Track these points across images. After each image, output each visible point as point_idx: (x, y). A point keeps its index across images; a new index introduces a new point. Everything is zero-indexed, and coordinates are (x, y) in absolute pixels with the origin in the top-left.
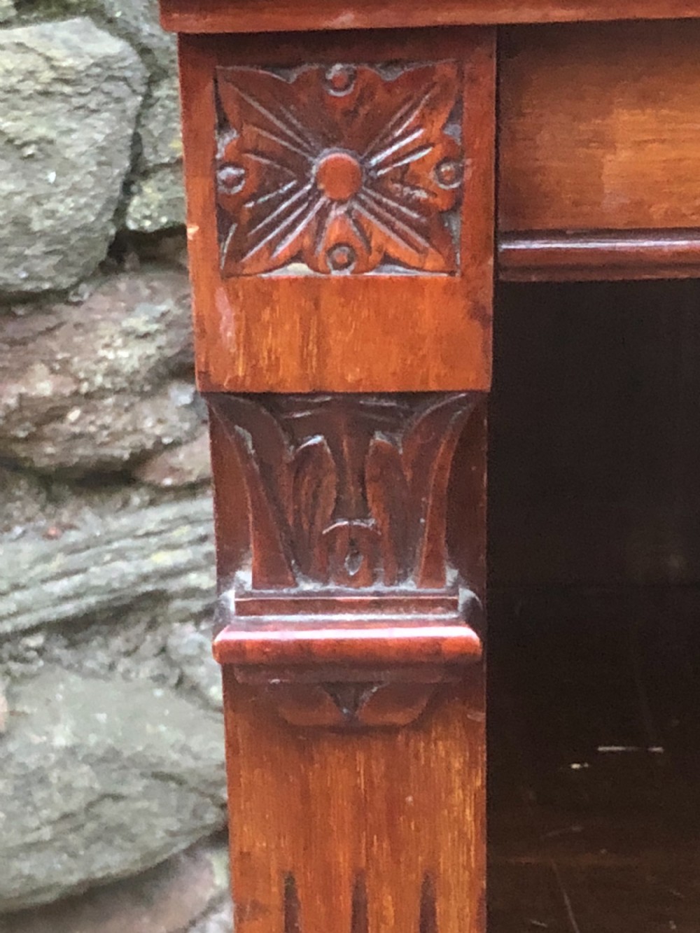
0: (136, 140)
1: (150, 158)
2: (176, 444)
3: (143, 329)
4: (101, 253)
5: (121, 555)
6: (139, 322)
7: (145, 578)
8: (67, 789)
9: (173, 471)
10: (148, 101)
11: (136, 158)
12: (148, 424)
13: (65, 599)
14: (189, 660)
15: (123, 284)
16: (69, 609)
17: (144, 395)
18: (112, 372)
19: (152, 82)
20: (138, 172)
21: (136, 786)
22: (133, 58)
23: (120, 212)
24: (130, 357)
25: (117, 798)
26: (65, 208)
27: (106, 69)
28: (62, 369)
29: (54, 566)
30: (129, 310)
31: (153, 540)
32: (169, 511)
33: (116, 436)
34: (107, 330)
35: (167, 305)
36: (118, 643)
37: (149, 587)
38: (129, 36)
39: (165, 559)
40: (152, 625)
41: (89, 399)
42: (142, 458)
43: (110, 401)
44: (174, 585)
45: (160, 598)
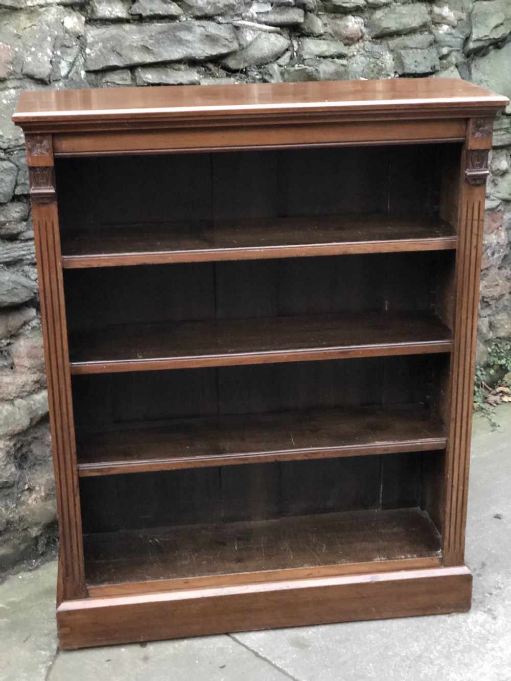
0: (16, 180)
1: (19, 182)
2: (24, 232)
3: (18, 211)
4: (11, 198)
5: (16, 251)
6: (17, 210)
7: (20, 256)
8: (8, 286)
9: (24, 236)
10: (18, 174)
11: (16, 182)
12: (19, 228)
13: (7, 258)
14: (28, 272)
15: (15, 204)
16: (7, 260)
17: (18, 222)
18: (13, 218)
19: (19, 170)
20: (17, 185)
21: (19, 287)
22: (15, 167)
23: (14, 191)
24: (16, 215)
25: (17, 289)
26: (5, 189)
27: (11, 168)
28: (5, 217)
29: (5, 251)
30: (16, 208)
31: (21, 249)
32: (23, 244)
33: (14, 229)
34: (12, 210)
35: (21, 207)
36: (15, 269)
37: (20, 258)
38: (14, 164)
39: (23, 253)
40: (21, 266)
41: (10, 222)
42: (18, 234)
43: (13, 223)
44: (24, 258)
45: (22, 260)
